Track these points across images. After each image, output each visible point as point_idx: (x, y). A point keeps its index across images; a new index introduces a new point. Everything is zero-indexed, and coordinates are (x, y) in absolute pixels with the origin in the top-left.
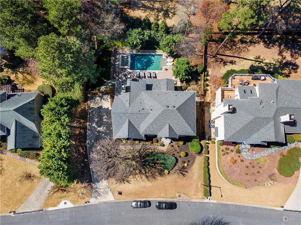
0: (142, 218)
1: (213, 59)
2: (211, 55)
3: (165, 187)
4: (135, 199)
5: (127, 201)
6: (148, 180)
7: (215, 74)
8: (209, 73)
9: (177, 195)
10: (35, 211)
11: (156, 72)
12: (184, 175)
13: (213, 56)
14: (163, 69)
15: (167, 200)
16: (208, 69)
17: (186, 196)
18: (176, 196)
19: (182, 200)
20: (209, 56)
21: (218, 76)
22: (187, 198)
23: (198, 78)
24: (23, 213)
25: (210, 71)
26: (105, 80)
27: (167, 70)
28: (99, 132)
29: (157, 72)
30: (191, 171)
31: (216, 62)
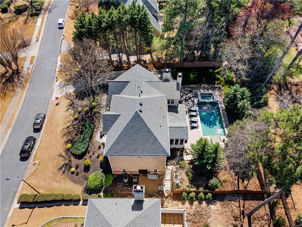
0: (24, 124)
1: (237, 212)
2: (244, 207)
3: (52, 147)
4: (47, 117)
5: (48, 111)
6: (64, 129)
7: (212, 214)
8: (213, 206)
9: (37, 162)
10: (60, 49)
11: (200, 128)
12: (61, 168)
13: (243, 211)
15: (35, 150)
16: (218, 204)
17: (32, 172)
18: (36, 160)
19: (28, 169)
20: (242, 204)
21: (209, 220)
22: (29, 174)
23: (201, 187)
24: (61, 43)
25: (216, 207)
30: (64, 179)
31: (233, 217)
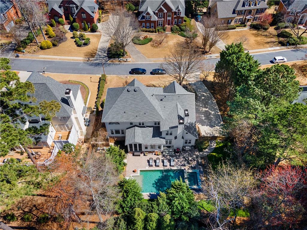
11: (149, 168)
14: (139, 172)
19: (124, 76)
22: (121, 76)
26: (214, 154)
27: (134, 171)
28: (206, 108)
29: (147, 167)
